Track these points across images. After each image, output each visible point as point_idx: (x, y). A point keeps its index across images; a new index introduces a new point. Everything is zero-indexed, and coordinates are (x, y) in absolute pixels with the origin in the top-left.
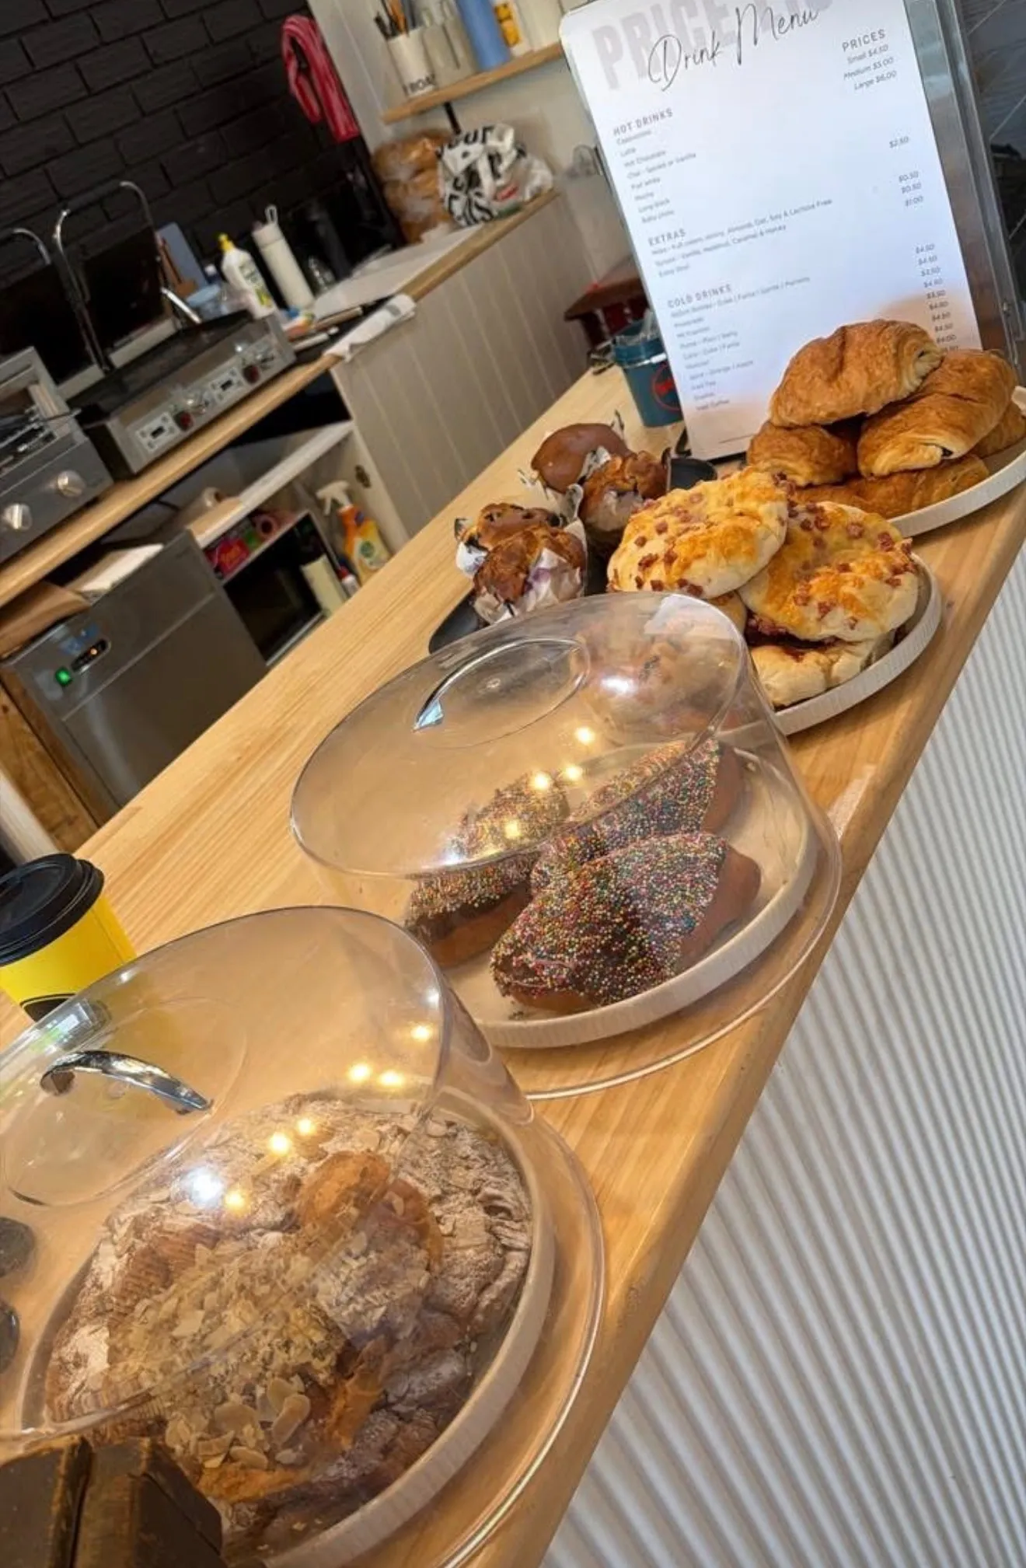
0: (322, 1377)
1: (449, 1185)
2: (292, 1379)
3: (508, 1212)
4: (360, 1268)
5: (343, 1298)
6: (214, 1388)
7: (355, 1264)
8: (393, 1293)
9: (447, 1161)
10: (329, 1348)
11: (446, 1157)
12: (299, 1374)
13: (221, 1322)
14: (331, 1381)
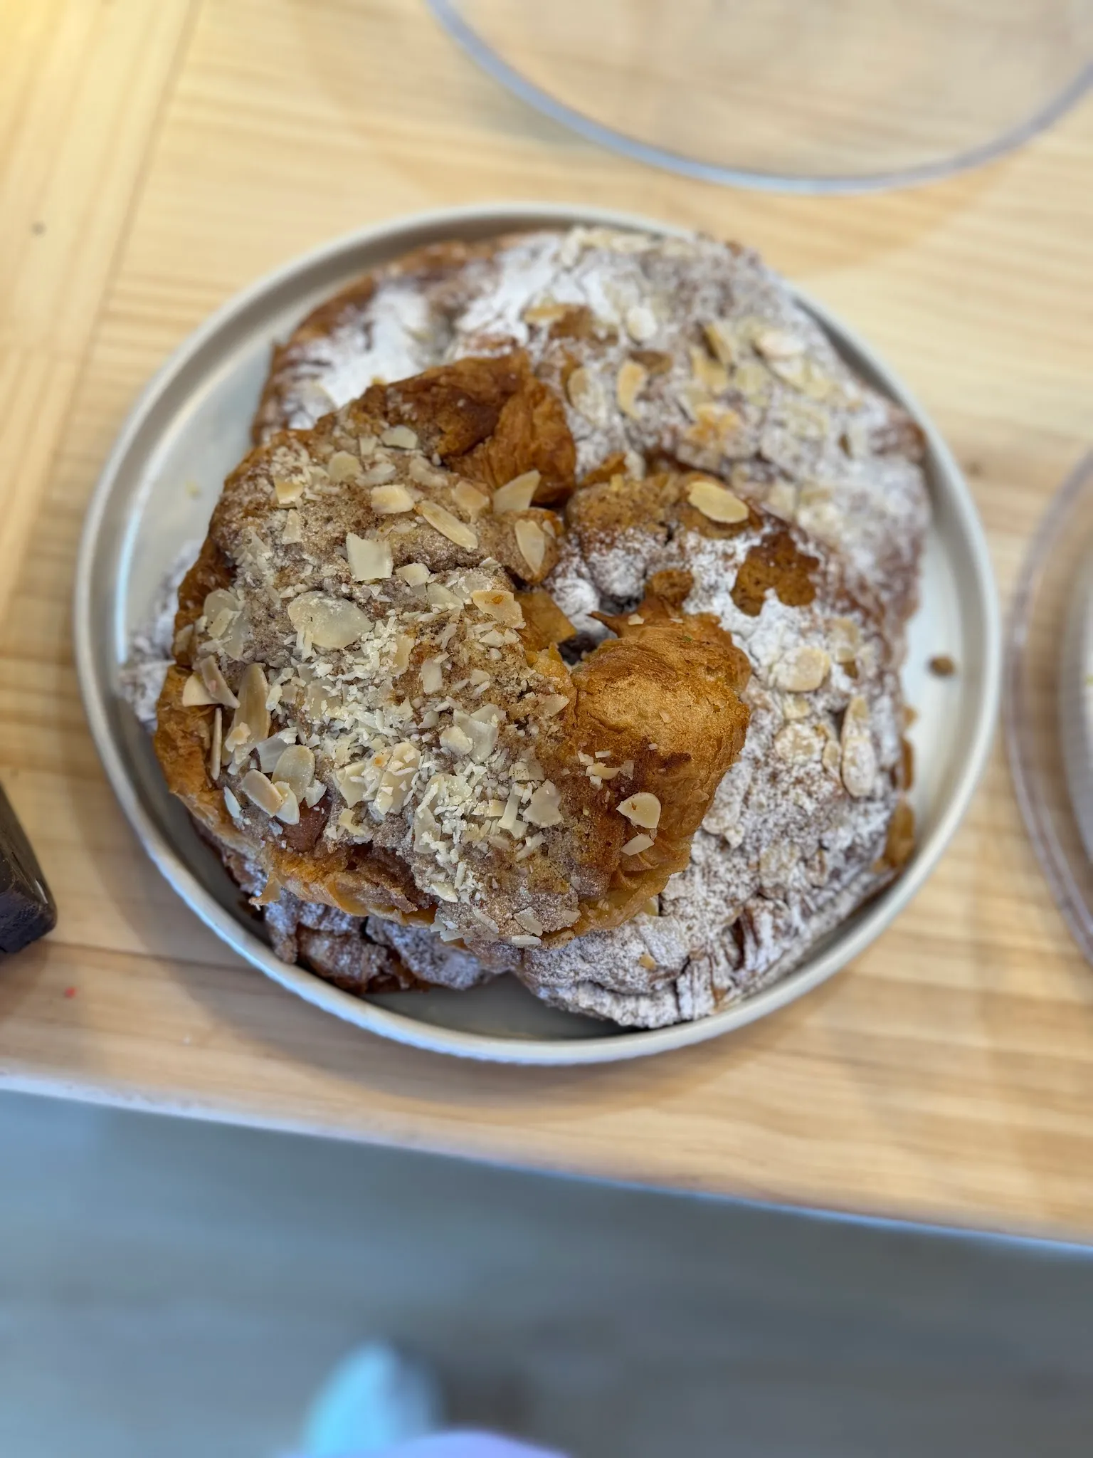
0: (330, 832)
1: (757, 850)
2: (317, 783)
3: (740, 963)
4: (507, 834)
5: (447, 827)
6: (285, 647)
7: (507, 822)
8: (482, 904)
9: (801, 829)
10: (375, 825)
11: (807, 825)
12: (327, 793)
13: (380, 614)
14: (331, 848)
